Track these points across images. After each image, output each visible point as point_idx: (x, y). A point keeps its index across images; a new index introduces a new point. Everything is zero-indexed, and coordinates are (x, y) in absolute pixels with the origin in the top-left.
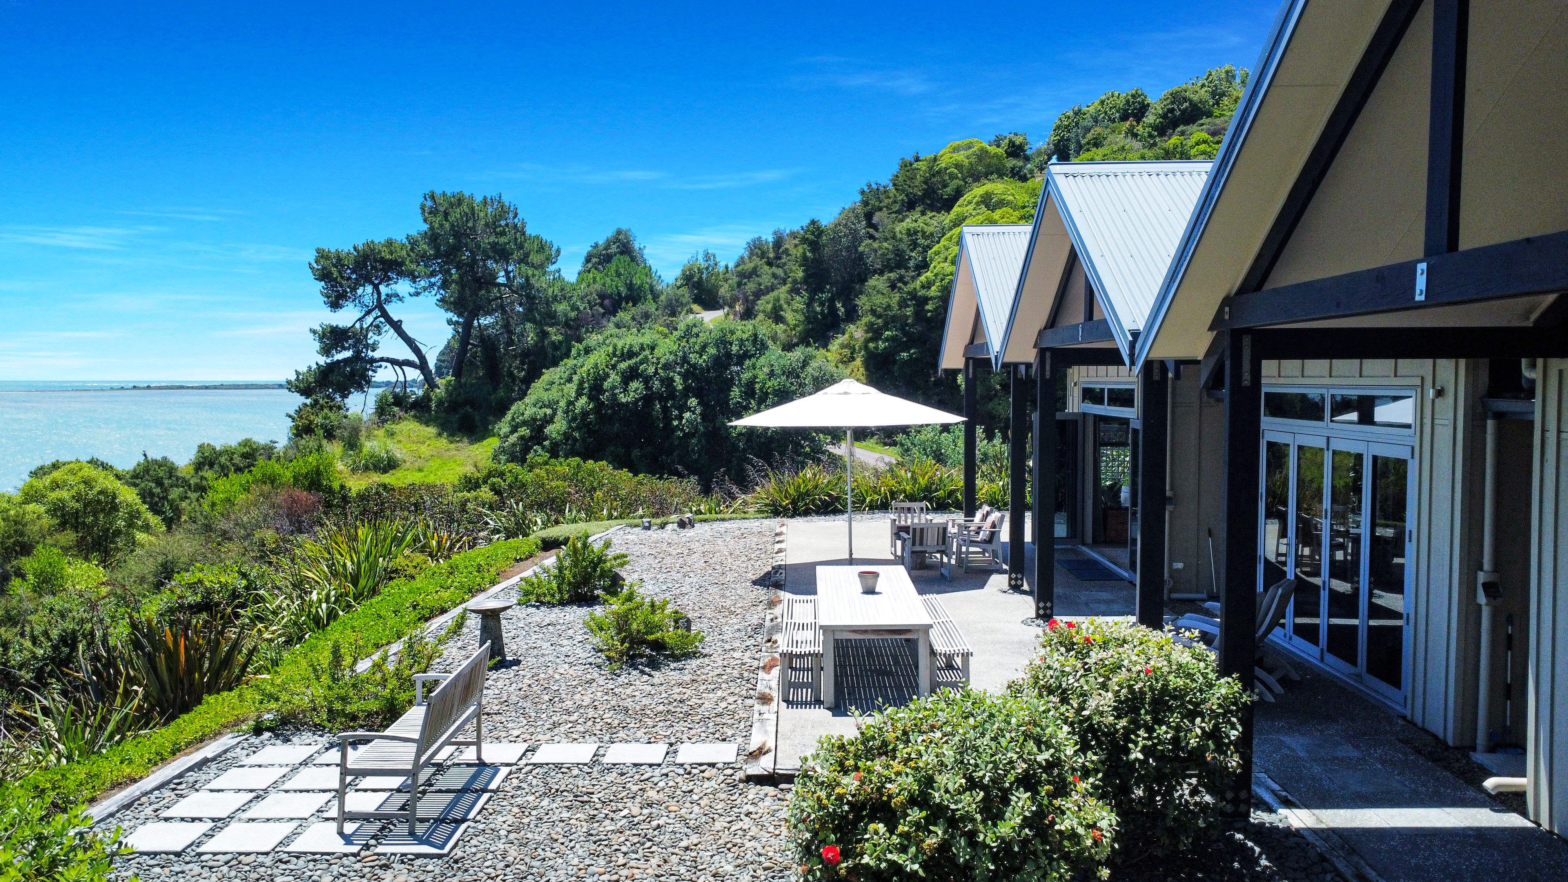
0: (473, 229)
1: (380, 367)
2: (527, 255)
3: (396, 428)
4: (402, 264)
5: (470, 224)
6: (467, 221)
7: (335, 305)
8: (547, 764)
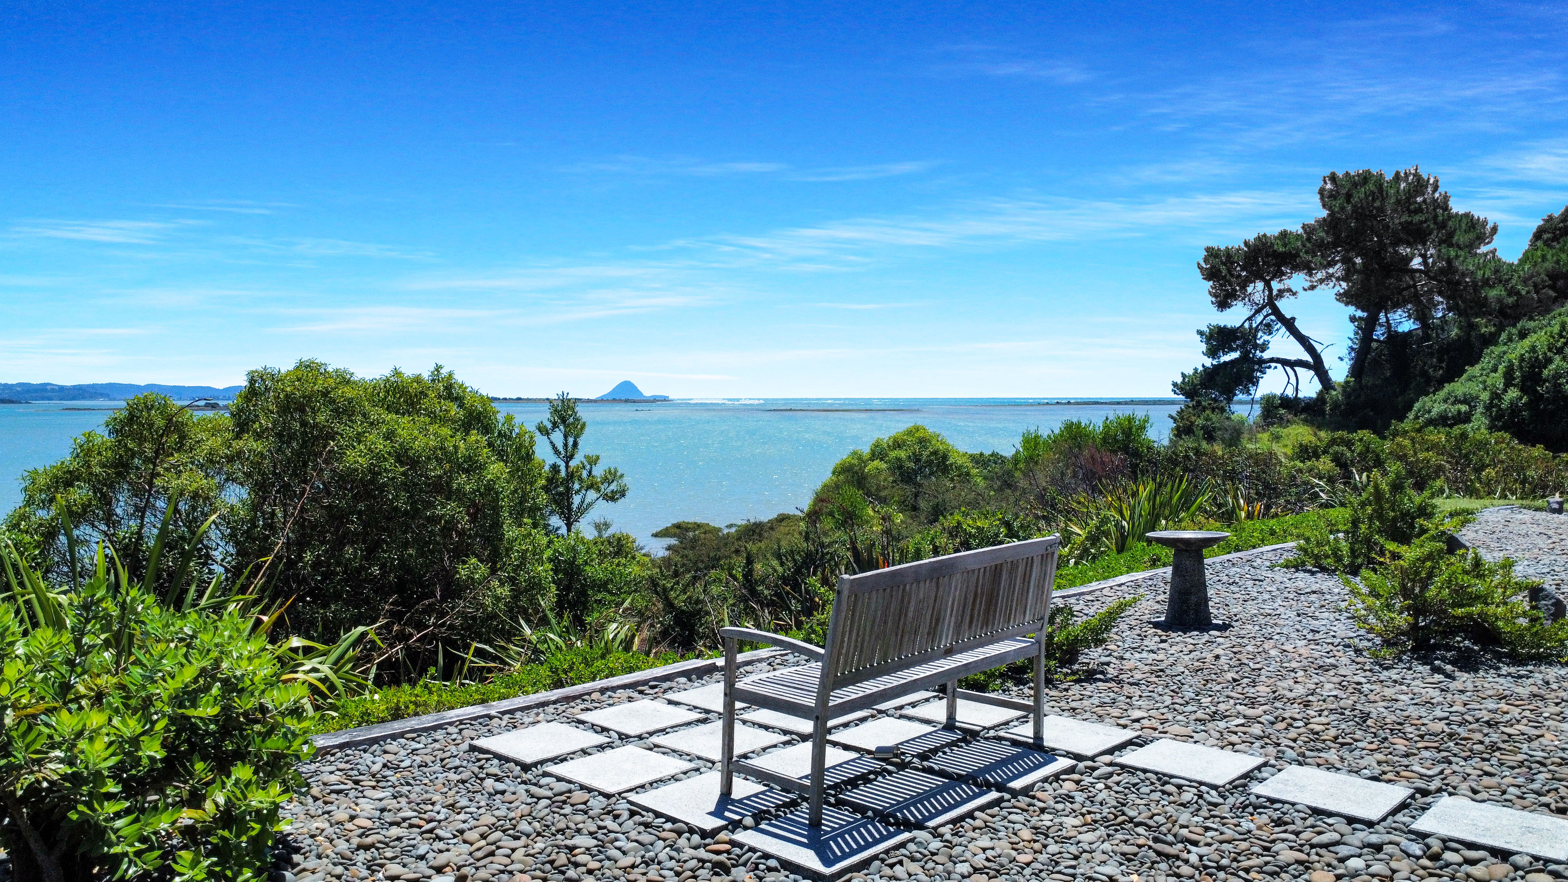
0: (1381, 210)
1: (1270, 367)
2: (1451, 235)
3: (1283, 432)
4: (1297, 255)
5: (1377, 204)
6: (1374, 200)
7: (1223, 304)
8: (1145, 771)
